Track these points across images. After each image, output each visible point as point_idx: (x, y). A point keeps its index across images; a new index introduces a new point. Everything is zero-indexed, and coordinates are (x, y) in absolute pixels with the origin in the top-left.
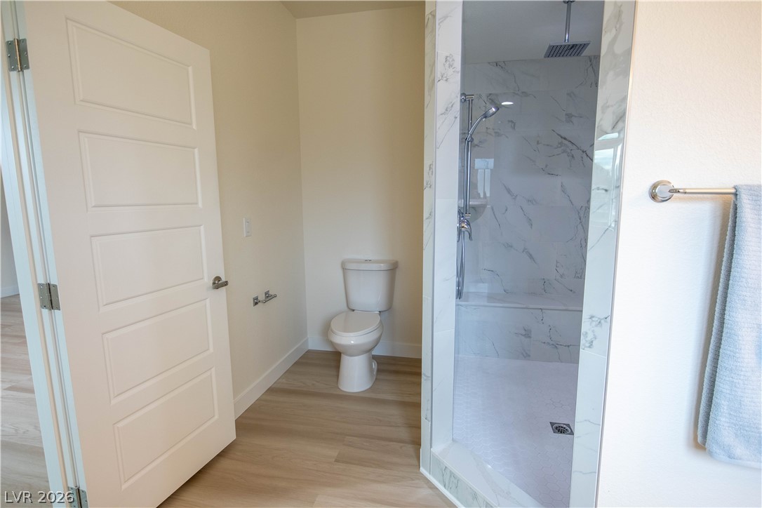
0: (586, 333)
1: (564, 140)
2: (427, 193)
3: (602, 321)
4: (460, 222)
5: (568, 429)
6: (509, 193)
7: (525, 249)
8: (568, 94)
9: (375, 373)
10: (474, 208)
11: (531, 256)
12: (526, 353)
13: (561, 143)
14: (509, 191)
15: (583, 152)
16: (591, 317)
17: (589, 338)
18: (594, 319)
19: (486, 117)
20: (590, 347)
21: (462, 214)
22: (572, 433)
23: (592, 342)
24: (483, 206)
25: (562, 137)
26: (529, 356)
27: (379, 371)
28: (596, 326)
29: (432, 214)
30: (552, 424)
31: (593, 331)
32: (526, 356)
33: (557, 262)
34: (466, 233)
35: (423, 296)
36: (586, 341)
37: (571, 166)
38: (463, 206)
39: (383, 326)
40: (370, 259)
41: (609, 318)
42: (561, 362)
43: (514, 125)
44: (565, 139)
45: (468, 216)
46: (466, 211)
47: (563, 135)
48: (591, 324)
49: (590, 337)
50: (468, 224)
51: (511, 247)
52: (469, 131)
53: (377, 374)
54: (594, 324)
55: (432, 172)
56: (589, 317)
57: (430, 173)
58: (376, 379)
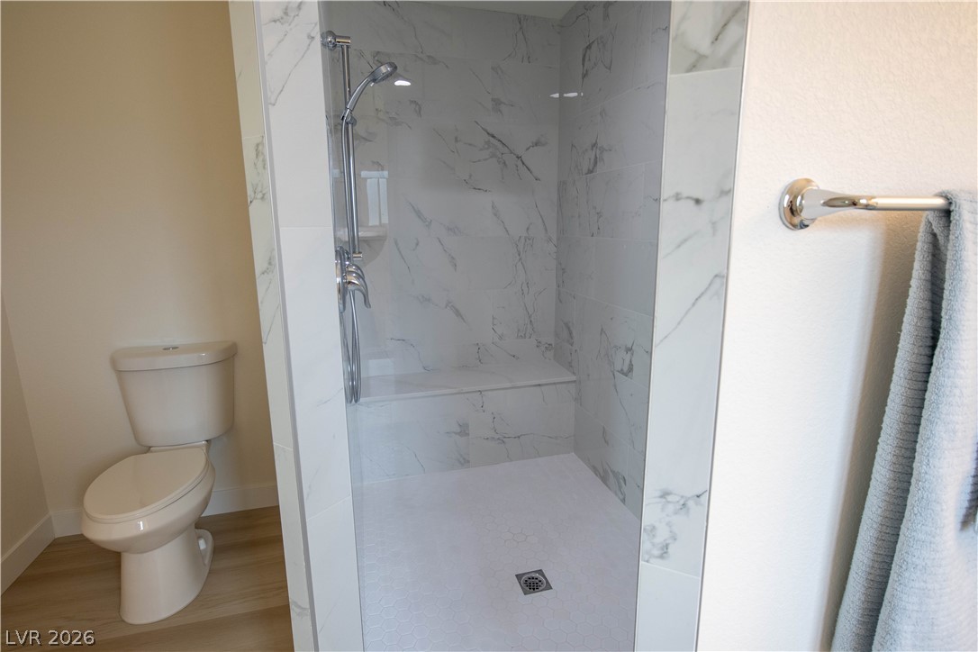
0: (654, 528)
1: (491, 138)
2: (256, 211)
3: (691, 503)
4: (344, 271)
5: (541, 578)
6: (419, 217)
7: (450, 303)
8: (493, 68)
9: (207, 561)
10: (367, 241)
11: (457, 313)
12: (464, 459)
13: (488, 143)
14: (419, 214)
15: (518, 157)
16: (665, 495)
17: (659, 539)
18: (670, 498)
19: (374, 80)
20: (661, 557)
21: (347, 253)
22: (549, 587)
23: (667, 546)
24: (380, 240)
25: (488, 133)
26: (468, 462)
27: (217, 551)
28: (676, 513)
29: (274, 262)
30: (519, 577)
31: (669, 524)
32: (464, 462)
33: (494, 318)
34: (359, 295)
35: (274, 443)
36: (653, 545)
37: (503, 178)
38: (347, 239)
39: (214, 469)
40: (176, 343)
41: (703, 496)
42: (511, 461)
43: (420, 109)
44: (493, 136)
45: (357, 258)
46: (354, 249)
47: (490, 132)
48: (663, 509)
49: (662, 535)
50: (361, 277)
51: (429, 300)
52: (346, 103)
53: (213, 560)
54: (671, 508)
55: (264, 161)
56: (658, 494)
57: (260, 164)
58: (210, 572)
